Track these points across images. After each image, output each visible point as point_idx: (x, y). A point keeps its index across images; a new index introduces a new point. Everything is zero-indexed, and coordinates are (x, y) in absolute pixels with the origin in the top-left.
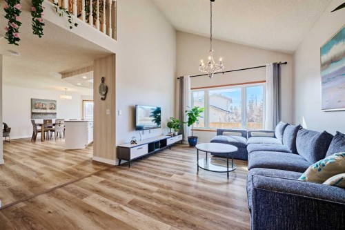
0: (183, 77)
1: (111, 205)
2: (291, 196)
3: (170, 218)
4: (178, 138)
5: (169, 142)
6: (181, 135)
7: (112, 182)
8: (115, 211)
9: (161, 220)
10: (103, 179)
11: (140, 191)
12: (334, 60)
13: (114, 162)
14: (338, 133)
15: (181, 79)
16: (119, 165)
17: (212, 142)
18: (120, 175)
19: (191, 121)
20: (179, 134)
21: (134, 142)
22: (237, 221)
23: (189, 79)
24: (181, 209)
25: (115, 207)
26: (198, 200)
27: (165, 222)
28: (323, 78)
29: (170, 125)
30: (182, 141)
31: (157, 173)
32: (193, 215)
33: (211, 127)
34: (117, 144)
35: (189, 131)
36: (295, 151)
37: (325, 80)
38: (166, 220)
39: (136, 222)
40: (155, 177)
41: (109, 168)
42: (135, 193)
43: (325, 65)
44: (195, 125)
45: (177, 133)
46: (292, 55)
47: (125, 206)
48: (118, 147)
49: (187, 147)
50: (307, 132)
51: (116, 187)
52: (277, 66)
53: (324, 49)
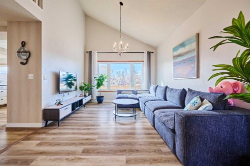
0: (91, 52)
1: (67, 159)
2: (198, 117)
3: (121, 151)
4: (89, 98)
5: (84, 102)
6: (91, 96)
7: (51, 141)
8: (75, 162)
9: (117, 155)
10: (38, 142)
11: (84, 141)
12: (180, 55)
13: (40, 125)
14: (189, 89)
15: (90, 53)
16: (46, 125)
17: (117, 98)
18: (55, 134)
19: (99, 85)
20: (89, 95)
21: (59, 104)
22: (156, 140)
23: (97, 53)
24: (123, 144)
25: (72, 160)
26: (128, 136)
27: (119, 155)
28: (174, 63)
29: (81, 88)
30: (91, 100)
31: (88, 126)
32: (133, 145)
33: (112, 89)
34: (43, 107)
35: (96, 92)
36: (166, 99)
37: (175, 64)
38: (119, 153)
39: (100, 162)
40: (88, 129)
41: (36, 131)
42: (82, 144)
43: (175, 57)
44: (102, 88)
45: (87, 94)
46: (155, 48)
47: (81, 155)
48: (45, 109)
49: (96, 104)
50: (172, 89)
51: (59, 144)
52: (149, 53)
53: (175, 49)
